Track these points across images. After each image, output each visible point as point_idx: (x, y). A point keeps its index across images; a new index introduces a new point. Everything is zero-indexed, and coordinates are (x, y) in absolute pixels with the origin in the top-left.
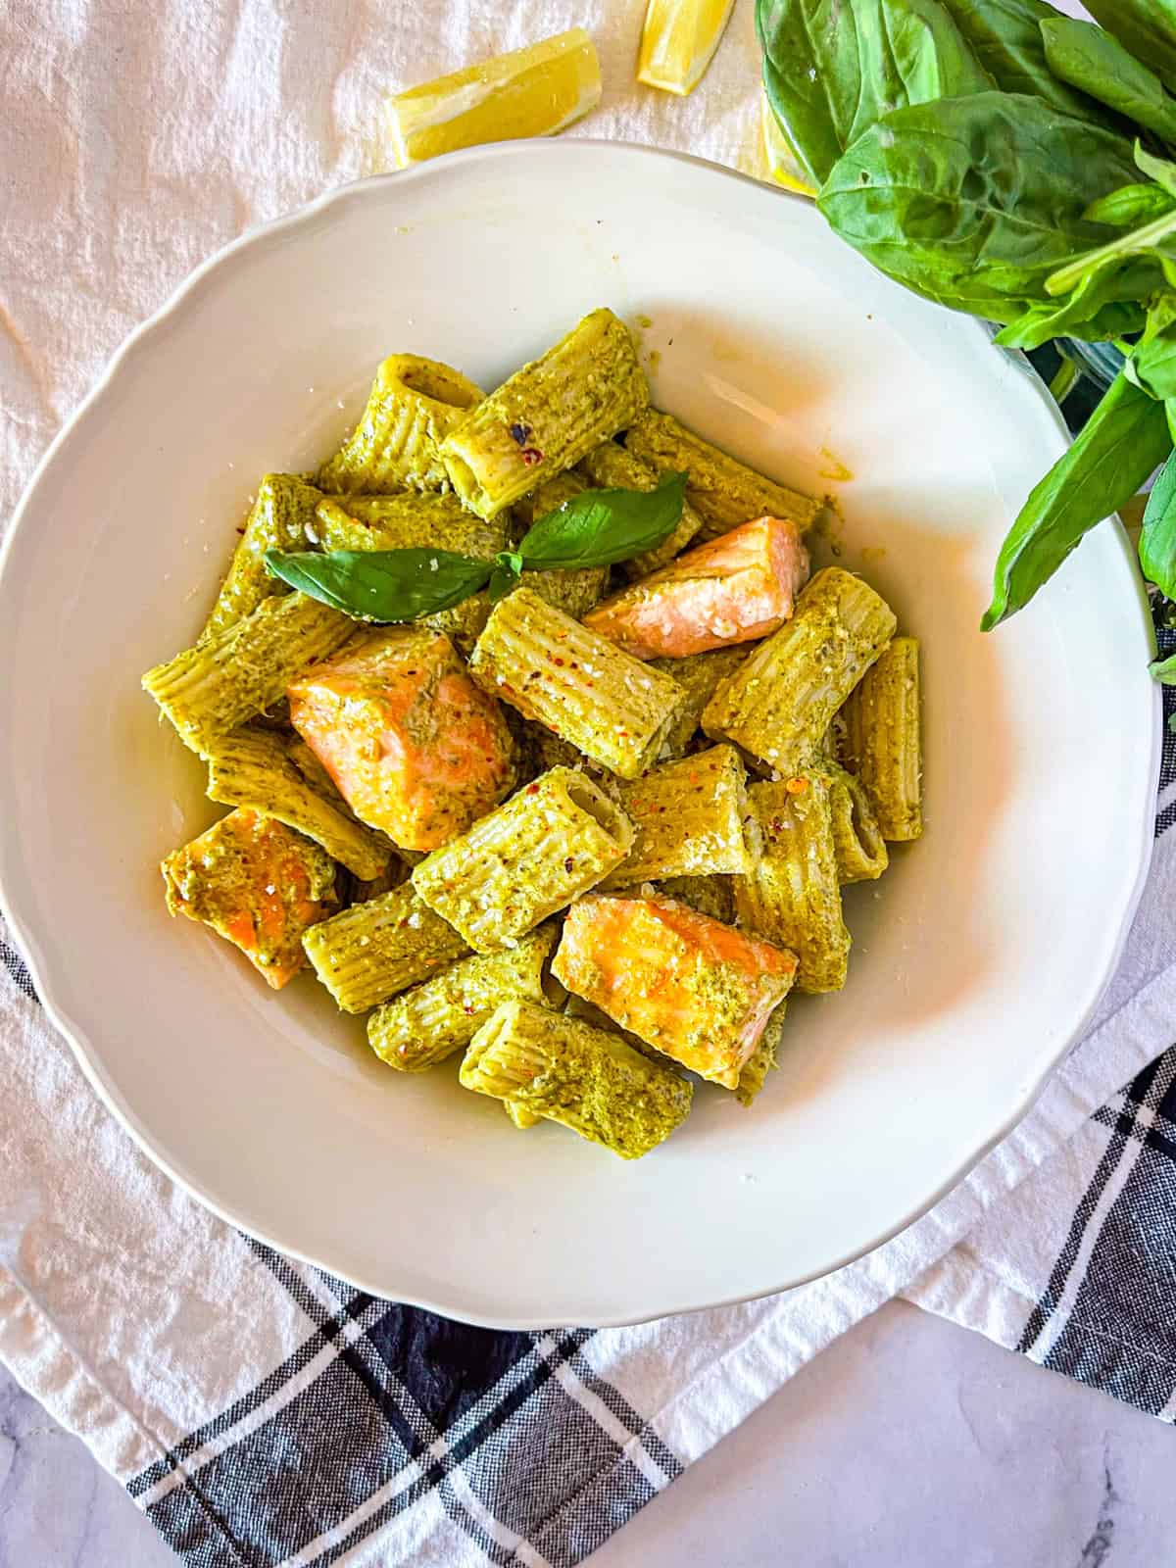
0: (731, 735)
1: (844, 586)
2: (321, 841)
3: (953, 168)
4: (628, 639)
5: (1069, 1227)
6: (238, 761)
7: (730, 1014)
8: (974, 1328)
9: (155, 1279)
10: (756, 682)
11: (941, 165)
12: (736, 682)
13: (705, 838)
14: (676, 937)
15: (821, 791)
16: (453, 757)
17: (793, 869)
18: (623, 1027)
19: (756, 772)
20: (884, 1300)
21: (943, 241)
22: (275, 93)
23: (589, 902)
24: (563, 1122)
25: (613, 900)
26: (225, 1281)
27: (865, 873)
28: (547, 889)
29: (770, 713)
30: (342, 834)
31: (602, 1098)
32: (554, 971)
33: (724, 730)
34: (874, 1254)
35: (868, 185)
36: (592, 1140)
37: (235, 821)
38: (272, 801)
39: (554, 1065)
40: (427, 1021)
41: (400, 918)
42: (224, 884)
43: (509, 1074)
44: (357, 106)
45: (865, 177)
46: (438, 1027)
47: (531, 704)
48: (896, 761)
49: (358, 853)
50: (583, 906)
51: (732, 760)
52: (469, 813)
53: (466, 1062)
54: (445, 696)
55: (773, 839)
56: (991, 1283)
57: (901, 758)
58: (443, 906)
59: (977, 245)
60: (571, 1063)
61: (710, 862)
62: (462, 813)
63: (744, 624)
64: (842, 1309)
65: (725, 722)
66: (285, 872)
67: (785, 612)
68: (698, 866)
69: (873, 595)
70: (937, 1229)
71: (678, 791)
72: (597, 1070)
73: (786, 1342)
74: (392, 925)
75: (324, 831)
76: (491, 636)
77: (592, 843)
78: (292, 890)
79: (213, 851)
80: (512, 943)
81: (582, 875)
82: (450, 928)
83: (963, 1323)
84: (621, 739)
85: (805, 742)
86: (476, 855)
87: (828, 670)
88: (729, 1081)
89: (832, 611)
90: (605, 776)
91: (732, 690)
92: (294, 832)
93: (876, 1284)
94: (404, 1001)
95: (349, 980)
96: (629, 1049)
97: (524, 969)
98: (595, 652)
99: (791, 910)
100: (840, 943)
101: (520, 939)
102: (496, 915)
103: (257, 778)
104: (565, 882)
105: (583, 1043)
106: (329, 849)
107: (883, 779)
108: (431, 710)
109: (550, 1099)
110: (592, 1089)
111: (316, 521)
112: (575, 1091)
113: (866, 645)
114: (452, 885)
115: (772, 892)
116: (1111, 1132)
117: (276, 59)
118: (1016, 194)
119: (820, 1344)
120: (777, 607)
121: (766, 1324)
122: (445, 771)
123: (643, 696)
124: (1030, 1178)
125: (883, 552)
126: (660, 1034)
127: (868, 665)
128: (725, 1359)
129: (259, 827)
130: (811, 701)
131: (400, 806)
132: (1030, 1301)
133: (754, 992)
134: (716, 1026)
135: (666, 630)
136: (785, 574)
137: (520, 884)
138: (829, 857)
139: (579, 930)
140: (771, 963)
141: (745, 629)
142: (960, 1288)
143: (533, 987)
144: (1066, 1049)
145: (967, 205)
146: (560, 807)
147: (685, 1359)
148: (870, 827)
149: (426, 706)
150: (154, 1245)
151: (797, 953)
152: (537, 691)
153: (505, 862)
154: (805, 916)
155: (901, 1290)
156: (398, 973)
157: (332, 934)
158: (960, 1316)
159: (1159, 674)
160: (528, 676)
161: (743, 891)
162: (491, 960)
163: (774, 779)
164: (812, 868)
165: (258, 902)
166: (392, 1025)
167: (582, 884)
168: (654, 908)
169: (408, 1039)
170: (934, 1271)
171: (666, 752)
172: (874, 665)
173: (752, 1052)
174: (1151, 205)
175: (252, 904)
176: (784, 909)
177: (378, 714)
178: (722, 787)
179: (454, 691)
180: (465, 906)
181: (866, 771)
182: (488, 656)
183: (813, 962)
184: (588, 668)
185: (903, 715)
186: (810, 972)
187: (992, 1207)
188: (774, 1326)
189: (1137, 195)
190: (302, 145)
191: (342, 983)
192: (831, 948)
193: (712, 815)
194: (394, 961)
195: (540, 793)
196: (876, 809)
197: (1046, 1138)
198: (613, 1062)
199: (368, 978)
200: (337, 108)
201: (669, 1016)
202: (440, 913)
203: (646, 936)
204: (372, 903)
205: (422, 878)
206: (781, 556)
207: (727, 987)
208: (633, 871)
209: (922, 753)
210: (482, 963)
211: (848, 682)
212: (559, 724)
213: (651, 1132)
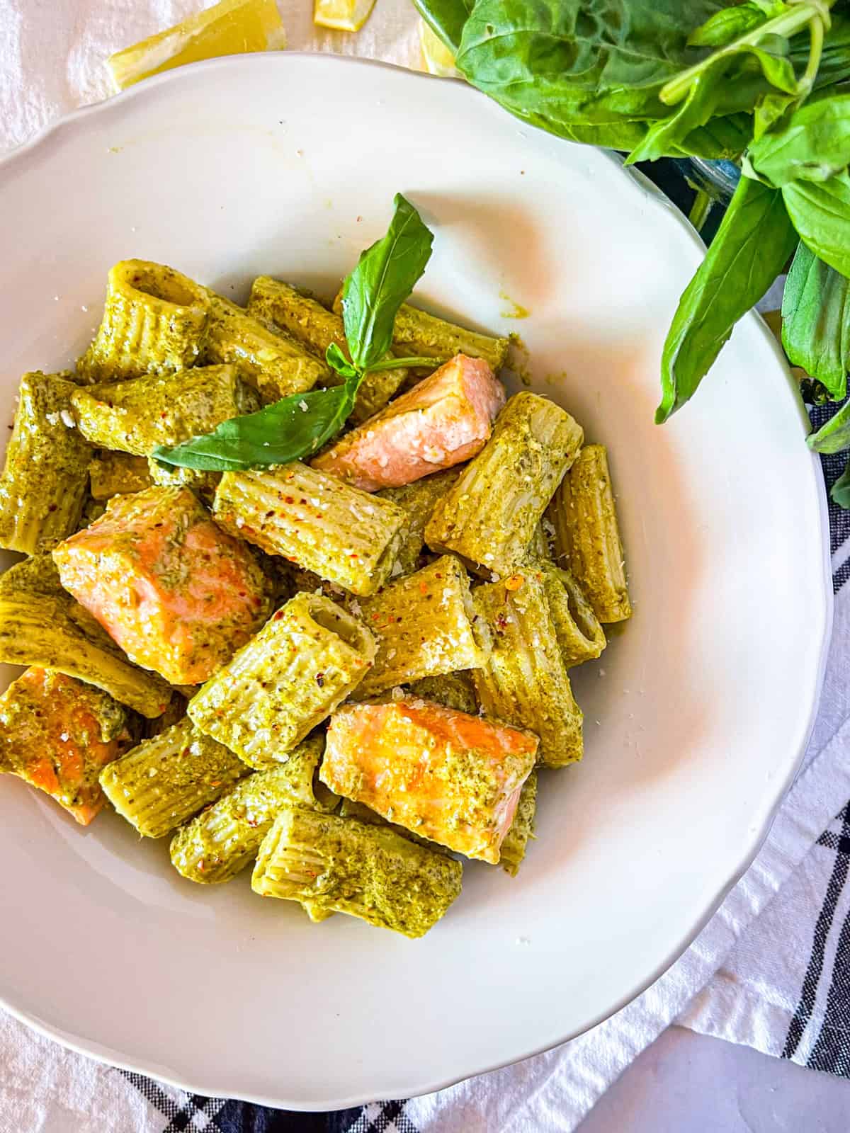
0: (450, 546)
1: (534, 405)
2: (105, 687)
3: (566, 11)
4: (353, 475)
5: (811, 943)
6: (19, 624)
7: (482, 797)
8: (743, 1043)
9: (22, 1094)
10: (466, 497)
11: (554, 9)
12: (449, 501)
13: (439, 640)
14: (425, 733)
15: (537, 586)
16: (207, 595)
17: (522, 658)
18: (390, 820)
19: (477, 576)
20: (661, 1030)
21: (567, 74)
22: (17, 72)
23: (347, 711)
24: (350, 913)
25: (367, 707)
26: (84, 1089)
27: (587, 653)
28: (305, 705)
29: (481, 522)
30: (123, 680)
31: (380, 887)
32: (323, 777)
33: (444, 542)
34: (648, 992)
35: (494, 36)
36: (378, 925)
37: (27, 680)
38: (53, 656)
39: (332, 863)
40: (217, 839)
41: (183, 748)
42: (23, 737)
43: (295, 877)
44: (86, 73)
45: (490, 29)
46: (229, 841)
47: (270, 541)
48: (600, 553)
49: (141, 695)
50: (342, 715)
51: (454, 568)
52: (230, 645)
53: (256, 870)
54: (193, 542)
55: (500, 634)
56: (752, 1002)
57: (604, 551)
58: (218, 732)
59: (596, 75)
60: (348, 860)
61: (446, 661)
62: (223, 646)
63: (450, 449)
64: (625, 1042)
65: (444, 536)
66: (76, 720)
67: (483, 432)
68: (437, 666)
69: (559, 411)
70: (699, 960)
71: (411, 602)
72: (371, 862)
73: (582, 1079)
74: (176, 755)
75: (105, 678)
76: (227, 485)
77: (337, 658)
78: (85, 734)
79: (9, 710)
80: (282, 758)
81: (334, 688)
82: (229, 752)
83: (733, 1040)
84: (352, 561)
85: (516, 543)
86: (238, 683)
87: (528, 479)
88: (491, 857)
89: (525, 428)
90: (347, 597)
91: (447, 507)
92: (81, 683)
93: (652, 1016)
94: (197, 821)
95: (144, 809)
96: (400, 839)
97: (296, 779)
98: (321, 487)
99: (526, 695)
100: (573, 719)
101: (290, 754)
102: (265, 735)
103: (38, 637)
104: (321, 696)
105: (355, 839)
106: (113, 694)
107: (591, 570)
108: (180, 556)
109: (335, 893)
110: (370, 880)
111: (71, 408)
112: (355, 884)
113: (558, 454)
114: (223, 712)
115: (507, 681)
116: (835, 853)
117: (16, 45)
118: (625, 30)
119: (612, 1076)
120: (475, 430)
121: (562, 1064)
122: (201, 607)
123: (368, 520)
124: (772, 903)
125: (564, 375)
126: (423, 823)
127: (563, 472)
128: (531, 1101)
129: (48, 682)
130: (517, 509)
131: (163, 646)
132: (788, 1012)
133: (501, 774)
134: (471, 809)
135: (383, 463)
136: (480, 401)
137: (280, 703)
138: (552, 644)
139: (340, 738)
140: (515, 745)
141: (451, 453)
142: (725, 1009)
143: (306, 795)
144: (787, 786)
145: (583, 43)
146: (302, 628)
147: (496, 1106)
148: (587, 614)
149: (175, 553)
150: (17, 1065)
151: (537, 733)
152: (273, 529)
153: (264, 685)
154: (538, 698)
155: (675, 1018)
156: (188, 797)
157: (123, 770)
158: (729, 1034)
159: (816, 444)
160: (263, 515)
161: (482, 683)
162: (268, 775)
163: (494, 580)
164: (539, 655)
165: (55, 748)
166: (189, 845)
167: (337, 695)
168: (404, 709)
169: (204, 856)
170: (700, 998)
171: (398, 569)
172: (569, 472)
173: (510, 826)
174: (744, 24)
175: (50, 752)
176: (519, 694)
177: (128, 565)
178: (447, 592)
179: (201, 537)
180: (237, 730)
181: (577, 566)
182: (227, 503)
183: (552, 739)
184: (315, 502)
185: (600, 512)
186: (551, 748)
187: (742, 932)
188: (569, 1065)
189: (730, 16)
190: (44, 110)
191: (138, 812)
192: (566, 724)
193: (443, 619)
194: (183, 787)
195: (285, 618)
196: (590, 597)
197: (781, 868)
198: (385, 853)
199: (161, 805)
200: (71, 77)
201: (429, 805)
202: (217, 739)
203: (400, 735)
204: (158, 737)
205: (197, 709)
206: (474, 385)
207: (476, 772)
208: (383, 677)
209: (622, 543)
210: (261, 778)
211: (547, 489)
212: (298, 555)
213: (429, 912)
